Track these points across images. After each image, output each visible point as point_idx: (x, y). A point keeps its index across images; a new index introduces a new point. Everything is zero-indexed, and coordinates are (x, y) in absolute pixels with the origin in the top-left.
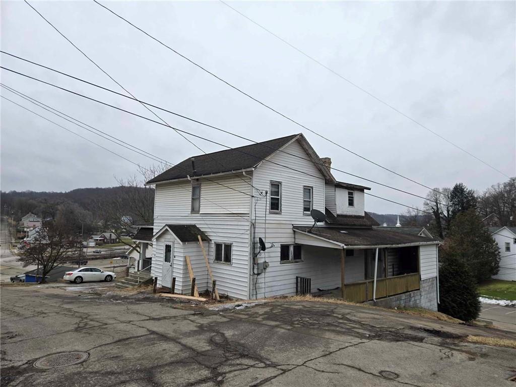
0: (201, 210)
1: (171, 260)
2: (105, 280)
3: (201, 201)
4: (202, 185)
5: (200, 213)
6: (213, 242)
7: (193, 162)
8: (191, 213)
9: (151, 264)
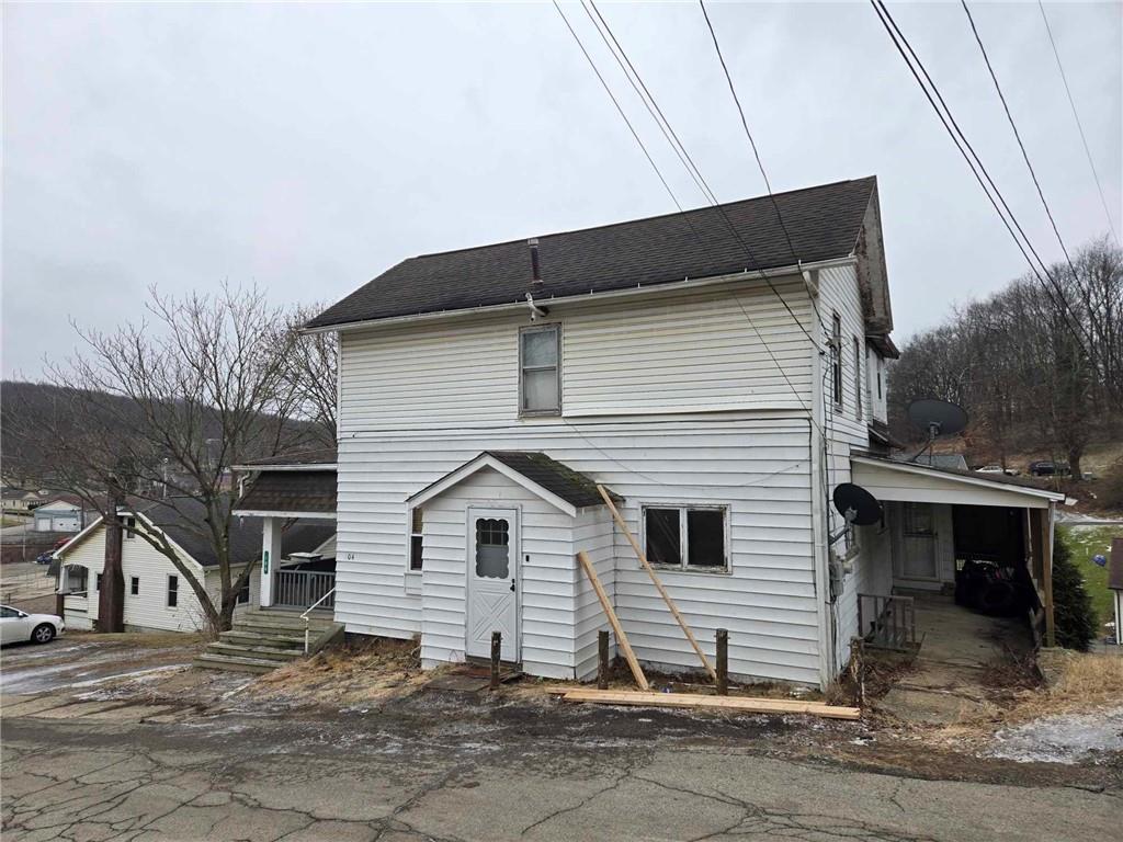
0: (565, 406)
1: (511, 566)
2: (34, 641)
3: (564, 378)
4: (564, 327)
5: (564, 414)
6: (630, 504)
7: (534, 253)
8: (520, 419)
9: (333, 586)
